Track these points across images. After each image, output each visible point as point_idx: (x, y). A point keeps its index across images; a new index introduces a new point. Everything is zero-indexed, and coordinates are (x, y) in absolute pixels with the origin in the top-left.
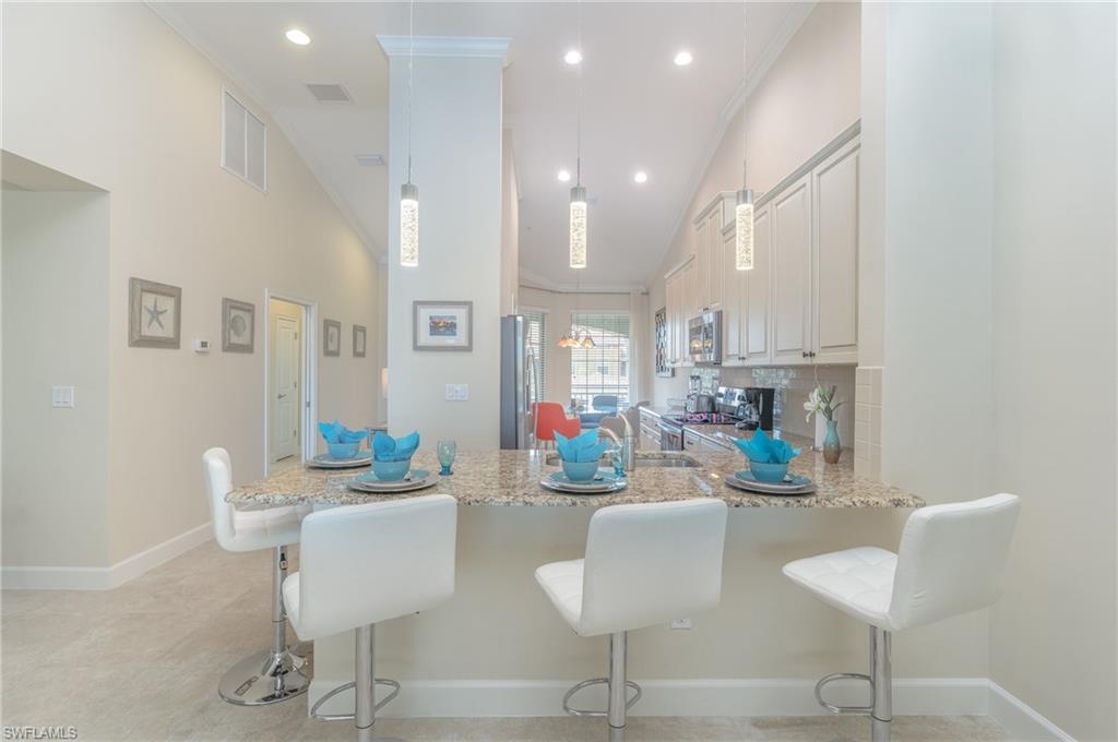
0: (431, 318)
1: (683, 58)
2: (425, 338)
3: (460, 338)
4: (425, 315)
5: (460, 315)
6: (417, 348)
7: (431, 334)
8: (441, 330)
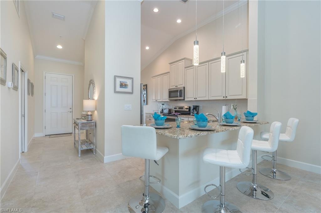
0: (120, 82)
1: (179, 21)
2: (118, 89)
3: (129, 89)
4: (118, 81)
5: (129, 82)
6: (116, 92)
7: (120, 88)
8: (124, 86)
